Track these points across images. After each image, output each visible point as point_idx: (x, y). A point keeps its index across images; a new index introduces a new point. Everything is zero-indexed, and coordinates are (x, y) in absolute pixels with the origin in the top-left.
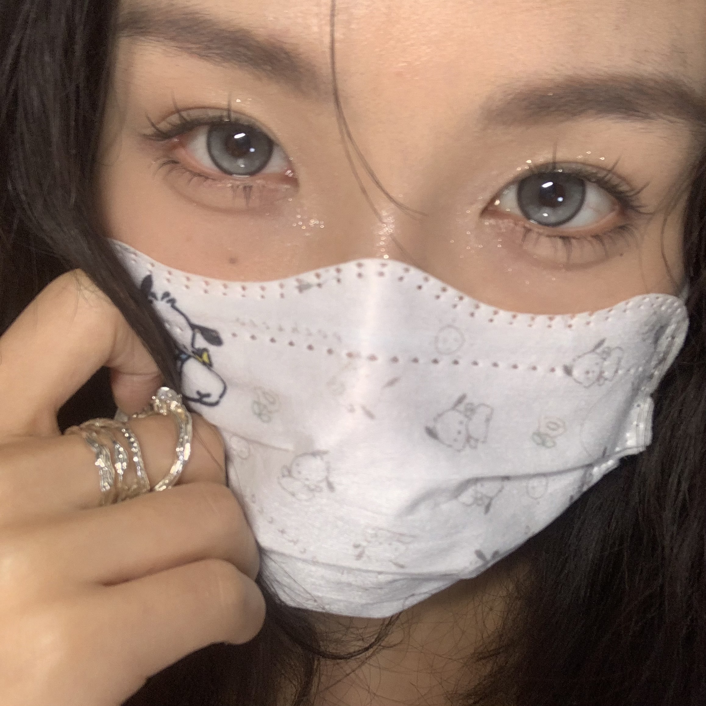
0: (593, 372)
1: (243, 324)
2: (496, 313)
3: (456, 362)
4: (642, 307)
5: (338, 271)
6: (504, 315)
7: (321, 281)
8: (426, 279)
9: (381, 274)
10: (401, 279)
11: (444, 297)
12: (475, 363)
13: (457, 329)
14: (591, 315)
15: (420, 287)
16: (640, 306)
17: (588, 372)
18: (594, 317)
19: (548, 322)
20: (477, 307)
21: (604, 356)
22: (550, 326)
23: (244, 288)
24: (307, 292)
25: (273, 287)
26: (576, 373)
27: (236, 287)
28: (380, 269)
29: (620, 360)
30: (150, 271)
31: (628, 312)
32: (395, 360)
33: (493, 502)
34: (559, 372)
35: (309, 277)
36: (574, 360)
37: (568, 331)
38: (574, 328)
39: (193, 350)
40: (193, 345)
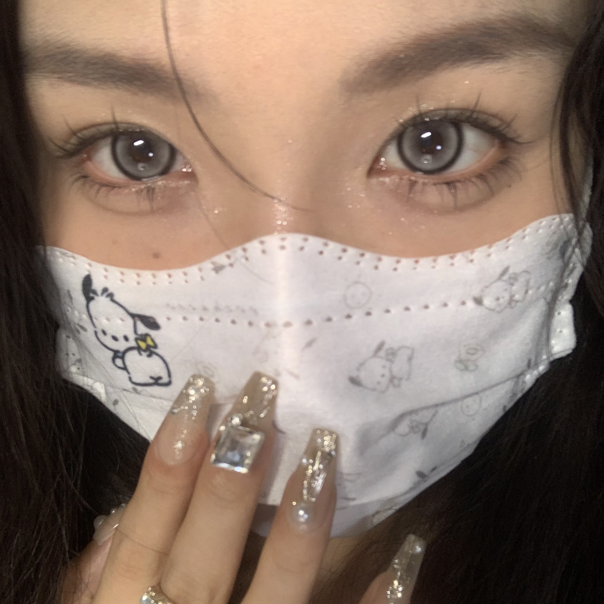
0: (503, 297)
1: (173, 308)
2: (398, 262)
3: (369, 314)
4: (541, 231)
5: (245, 250)
6: (406, 263)
7: (231, 261)
8: (326, 245)
9: (283, 248)
10: (302, 249)
11: (346, 257)
12: (388, 311)
13: (363, 284)
14: (490, 247)
15: (321, 253)
16: (537, 231)
17: (498, 299)
18: (493, 249)
19: (450, 261)
20: (380, 260)
21: (512, 281)
22: (452, 265)
23: (170, 276)
24: (222, 273)
25: (193, 270)
26: (487, 302)
27: (163, 275)
28: (280, 243)
29: (528, 282)
30: (89, 271)
31: (527, 238)
32: (309, 323)
33: (429, 428)
34: (471, 304)
35: (221, 259)
36: (482, 291)
37: (470, 265)
38: (475, 262)
39: (137, 336)
40: (135, 332)
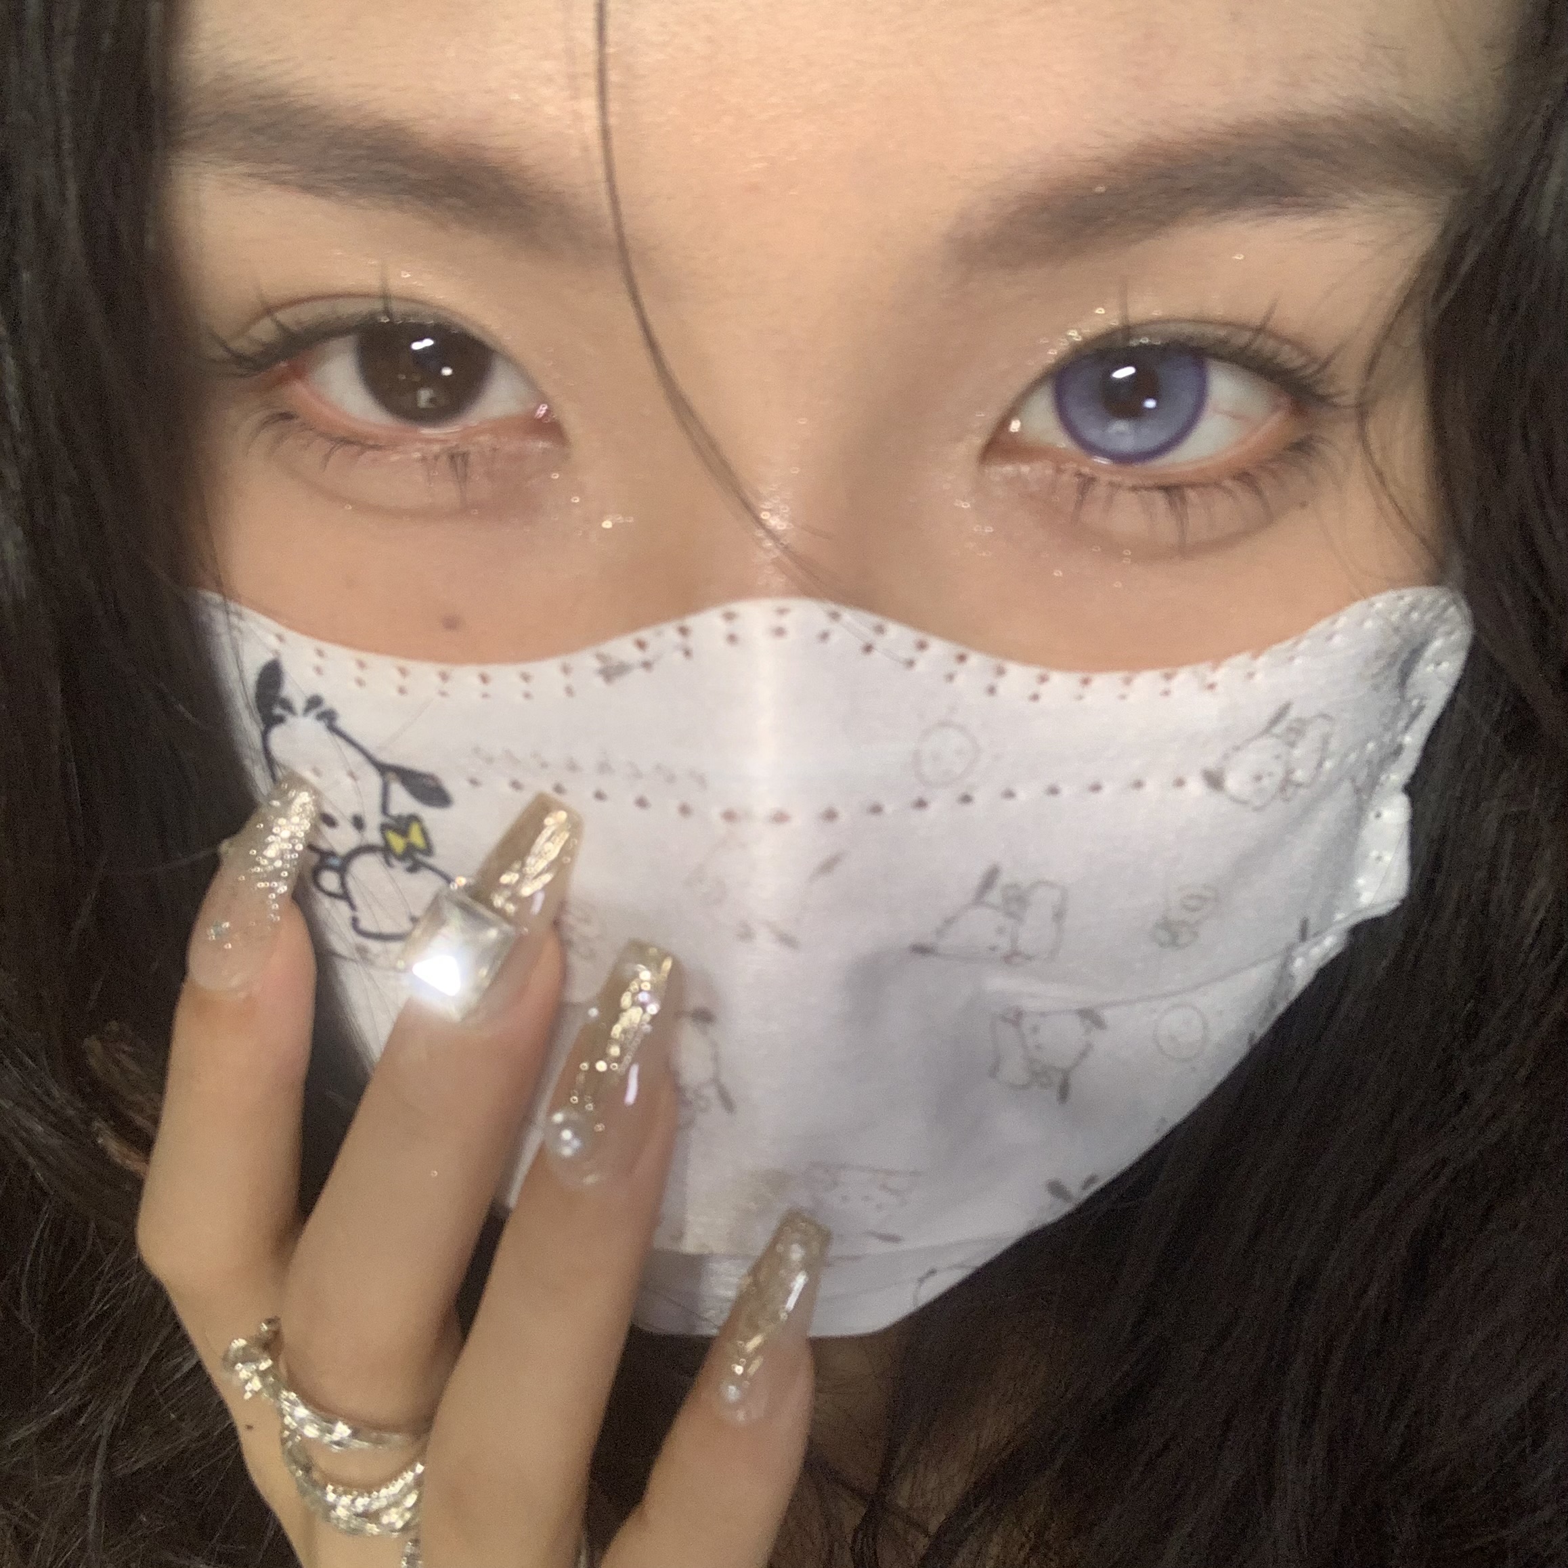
0: (1270, 774)
1: (490, 760)
2: (1043, 679)
3: (966, 799)
5: (684, 631)
6: (1061, 683)
7: (648, 655)
8: (881, 629)
9: (780, 632)
10: (824, 636)
11: (924, 662)
12: (1010, 794)
13: (962, 729)
14: (1255, 657)
15: (868, 648)
16: (1362, 622)
17: (1258, 778)
18: (1261, 662)
19: (1163, 685)
20: (1001, 672)
22: (1166, 693)
23: (484, 679)
24: (621, 682)
25: (548, 671)
26: (1233, 782)
27: (467, 676)
28: (775, 621)
29: (1325, 740)
30: (276, 652)
31: (1337, 640)
33: (1074, 1079)
34: (1196, 787)
35: (622, 648)
36: (1226, 757)
37: (1207, 696)
38: (1219, 689)
39: (387, 820)
40: (384, 808)
